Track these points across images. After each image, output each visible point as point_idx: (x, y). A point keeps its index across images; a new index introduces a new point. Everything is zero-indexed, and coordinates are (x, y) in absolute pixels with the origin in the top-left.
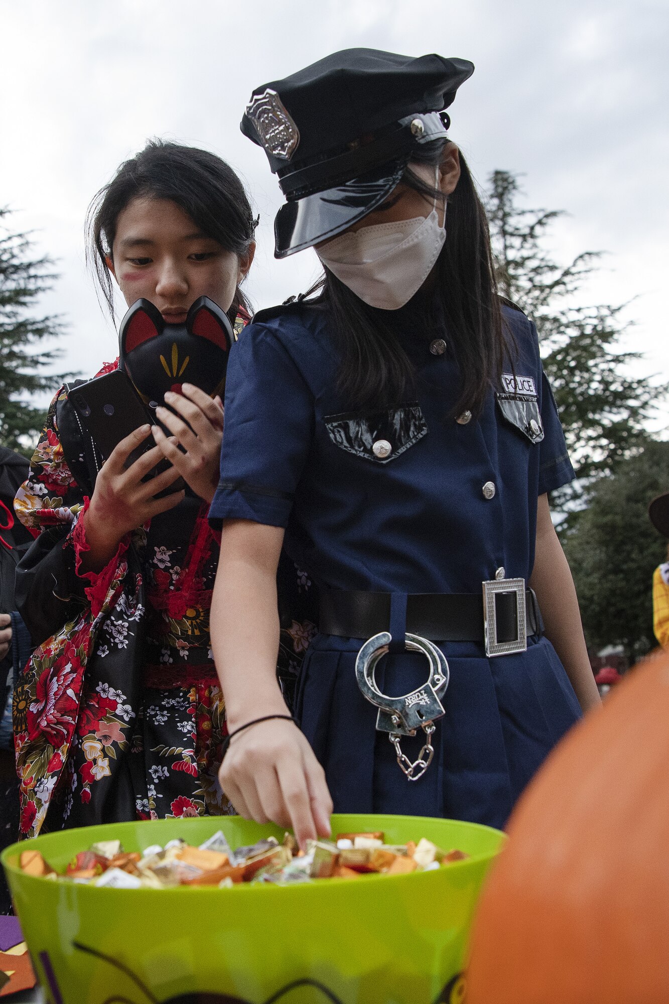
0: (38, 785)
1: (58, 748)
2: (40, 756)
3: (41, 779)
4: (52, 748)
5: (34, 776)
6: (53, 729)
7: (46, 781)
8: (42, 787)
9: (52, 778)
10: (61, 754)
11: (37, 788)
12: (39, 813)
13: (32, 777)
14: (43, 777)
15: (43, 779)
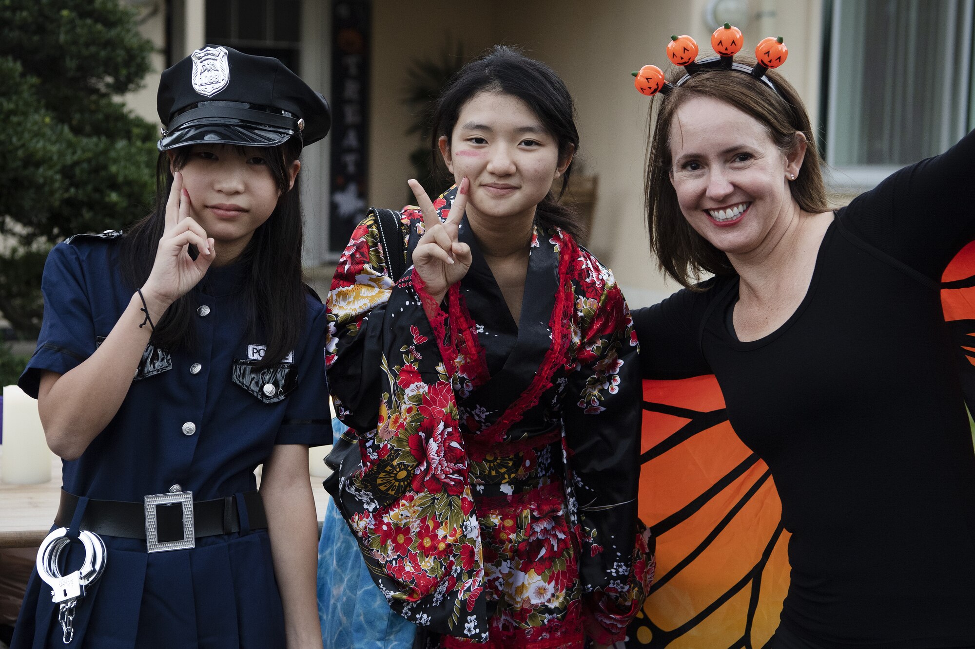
0: (464, 530)
1: (462, 493)
2: (451, 509)
3: (463, 524)
4: (456, 497)
5: (455, 526)
6: (451, 479)
7: (468, 523)
8: (469, 528)
9: (472, 517)
10: (466, 497)
11: (466, 532)
12: (476, 548)
13: (455, 529)
14: (464, 521)
15: (465, 523)
